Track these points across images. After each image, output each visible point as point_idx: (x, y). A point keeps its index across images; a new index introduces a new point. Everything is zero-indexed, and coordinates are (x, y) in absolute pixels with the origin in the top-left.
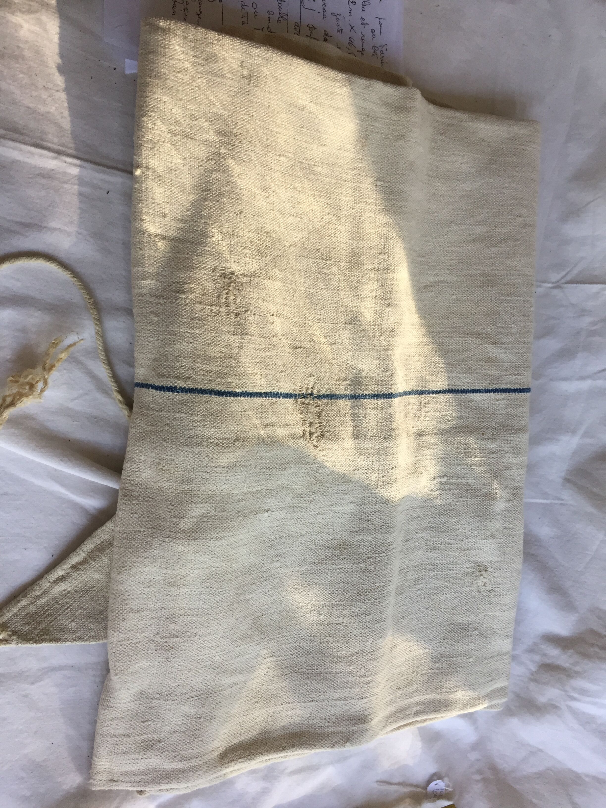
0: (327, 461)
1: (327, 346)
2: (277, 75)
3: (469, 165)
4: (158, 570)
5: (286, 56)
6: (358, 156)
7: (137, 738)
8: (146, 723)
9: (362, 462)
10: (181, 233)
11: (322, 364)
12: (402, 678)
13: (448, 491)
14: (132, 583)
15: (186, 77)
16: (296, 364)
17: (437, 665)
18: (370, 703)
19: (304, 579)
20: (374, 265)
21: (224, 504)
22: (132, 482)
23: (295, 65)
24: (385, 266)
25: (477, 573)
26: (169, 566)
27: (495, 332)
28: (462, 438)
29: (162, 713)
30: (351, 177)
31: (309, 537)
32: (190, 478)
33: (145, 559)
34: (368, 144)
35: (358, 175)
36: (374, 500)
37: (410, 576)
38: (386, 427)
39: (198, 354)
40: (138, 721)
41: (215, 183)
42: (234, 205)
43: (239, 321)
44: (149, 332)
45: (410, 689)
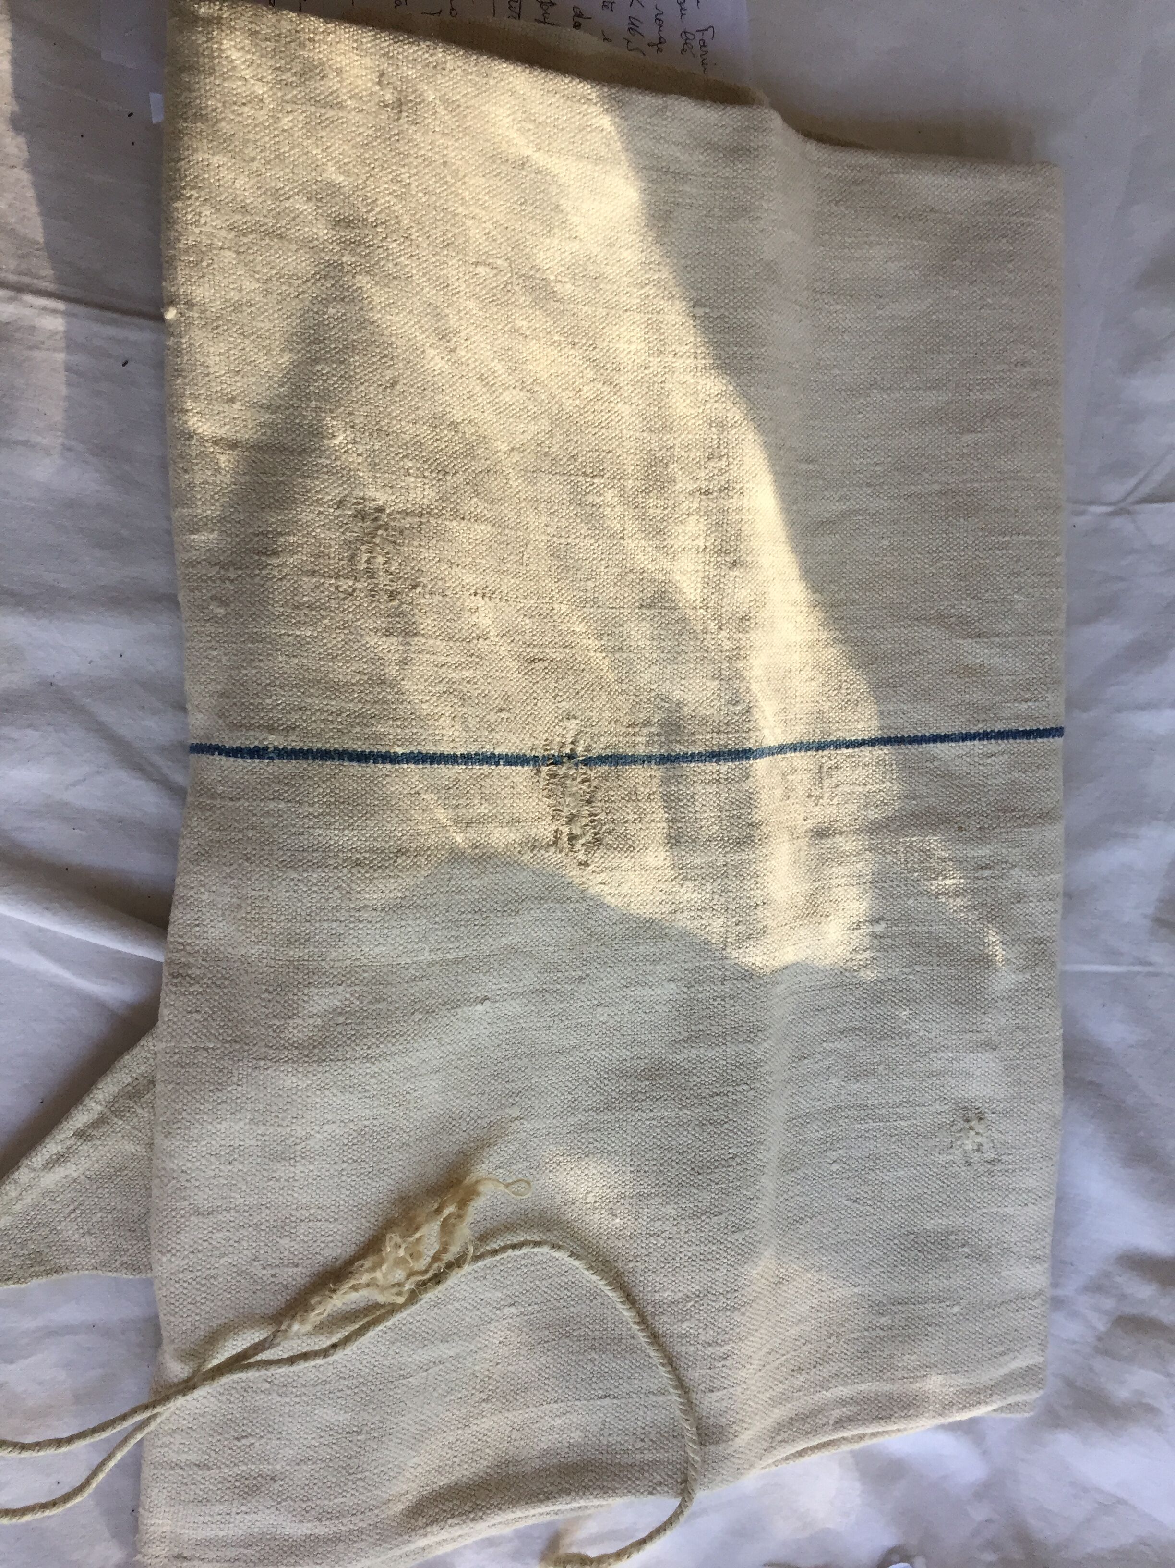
0: (610, 894)
1: (604, 655)
2: (458, 97)
3: (902, 264)
4: (247, 1127)
5: (475, 57)
6: (652, 256)
7: (226, 1471)
8: (244, 1441)
9: (689, 894)
10: (269, 432)
11: (595, 693)
12: (805, 1348)
13: (890, 950)
14: (194, 1155)
15: (262, 113)
16: (535, 695)
17: (883, 1320)
18: (730, 1401)
19: (576, 1142)
20: (699, 482)
21: (381, 987)
22: (188, 948)
23: (496, 75)
24: (723, 483)
25: (961, 1124)
26: (269, 1118)
27: (977, 612)
28: (914, 839)
29: (276, 1421)
30: (639, 301)
31: (582, 1055)
32: (303, 934)
33: (219, 1104)
34: (671, 230)
35: (654, 298)
36: (720, 973)
37: (814, 1131)
38: (740, 821)
39: (311, 677)
40: (227, 1436)
41: (334, 327)
42: (377, 369)
43: (400, 606)
44: (209, 638)
45: (826, 1371)
